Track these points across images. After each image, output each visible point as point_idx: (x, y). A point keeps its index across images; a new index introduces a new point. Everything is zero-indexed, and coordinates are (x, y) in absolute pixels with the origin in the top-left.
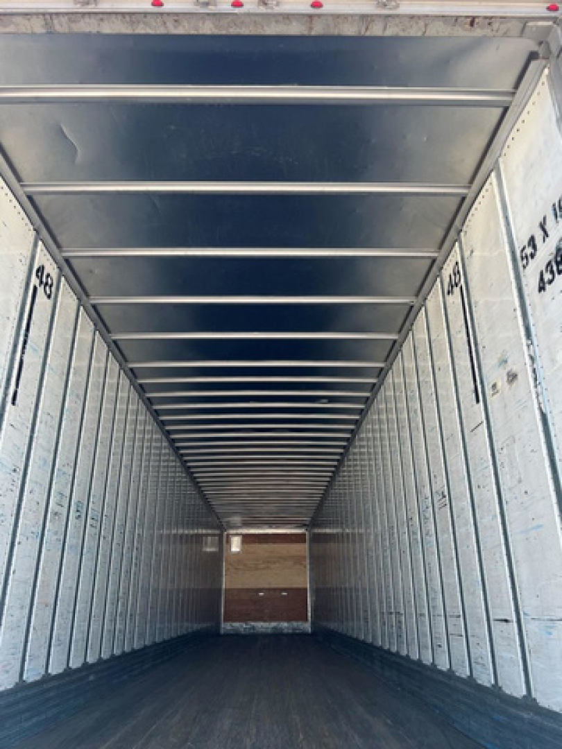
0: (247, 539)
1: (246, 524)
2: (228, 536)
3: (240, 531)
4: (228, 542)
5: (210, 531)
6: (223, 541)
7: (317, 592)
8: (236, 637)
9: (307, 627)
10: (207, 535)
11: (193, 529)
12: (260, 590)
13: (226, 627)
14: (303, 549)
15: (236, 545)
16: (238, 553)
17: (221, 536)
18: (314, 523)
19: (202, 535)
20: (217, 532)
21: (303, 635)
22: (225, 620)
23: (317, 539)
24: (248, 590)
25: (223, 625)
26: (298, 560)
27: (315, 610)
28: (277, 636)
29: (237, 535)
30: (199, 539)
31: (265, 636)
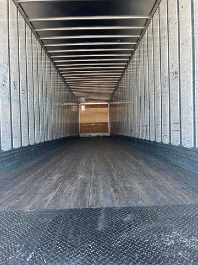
0: (87, 106)
1: (87, 101)
2: (80, 105)
3: (84, 104)
4: (80, 107)
5: (74, 104)
6: (78, 107)
7: (112, 123)
8: (85, 138)
9: (108, 134)
10: (73, 105)
11: (67, 103)
12: (92, 123)
13: (81, 135)
14: (107, 109)
15: (83, 108)
16: (84, 111)
17: (78, 106)
18: (111, 100)
19: (71, 105)
20: (76, 104)
21: (107, 137)
22: (81, 133)
23: (112, 106)
24: (88, 123)
25: (80, 134)
26: (105, 113)
27: (111, 129)
28: (98, 138)
29: (83, 105)
30: (70, 107)
31: (95, 137)
